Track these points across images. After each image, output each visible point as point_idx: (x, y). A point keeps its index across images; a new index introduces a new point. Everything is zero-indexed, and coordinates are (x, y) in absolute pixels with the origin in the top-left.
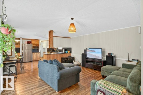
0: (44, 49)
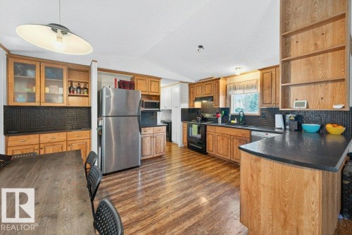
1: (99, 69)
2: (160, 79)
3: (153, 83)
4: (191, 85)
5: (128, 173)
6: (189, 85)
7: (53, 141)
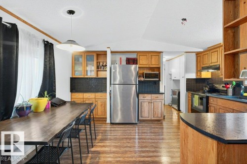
0: (177, 82)
1: (112, 52)
2: (160, 52)
3: (153, 57)
4: (198, 54)
5: (127, 126)
6: (197, 54)
7: (89, 97)
